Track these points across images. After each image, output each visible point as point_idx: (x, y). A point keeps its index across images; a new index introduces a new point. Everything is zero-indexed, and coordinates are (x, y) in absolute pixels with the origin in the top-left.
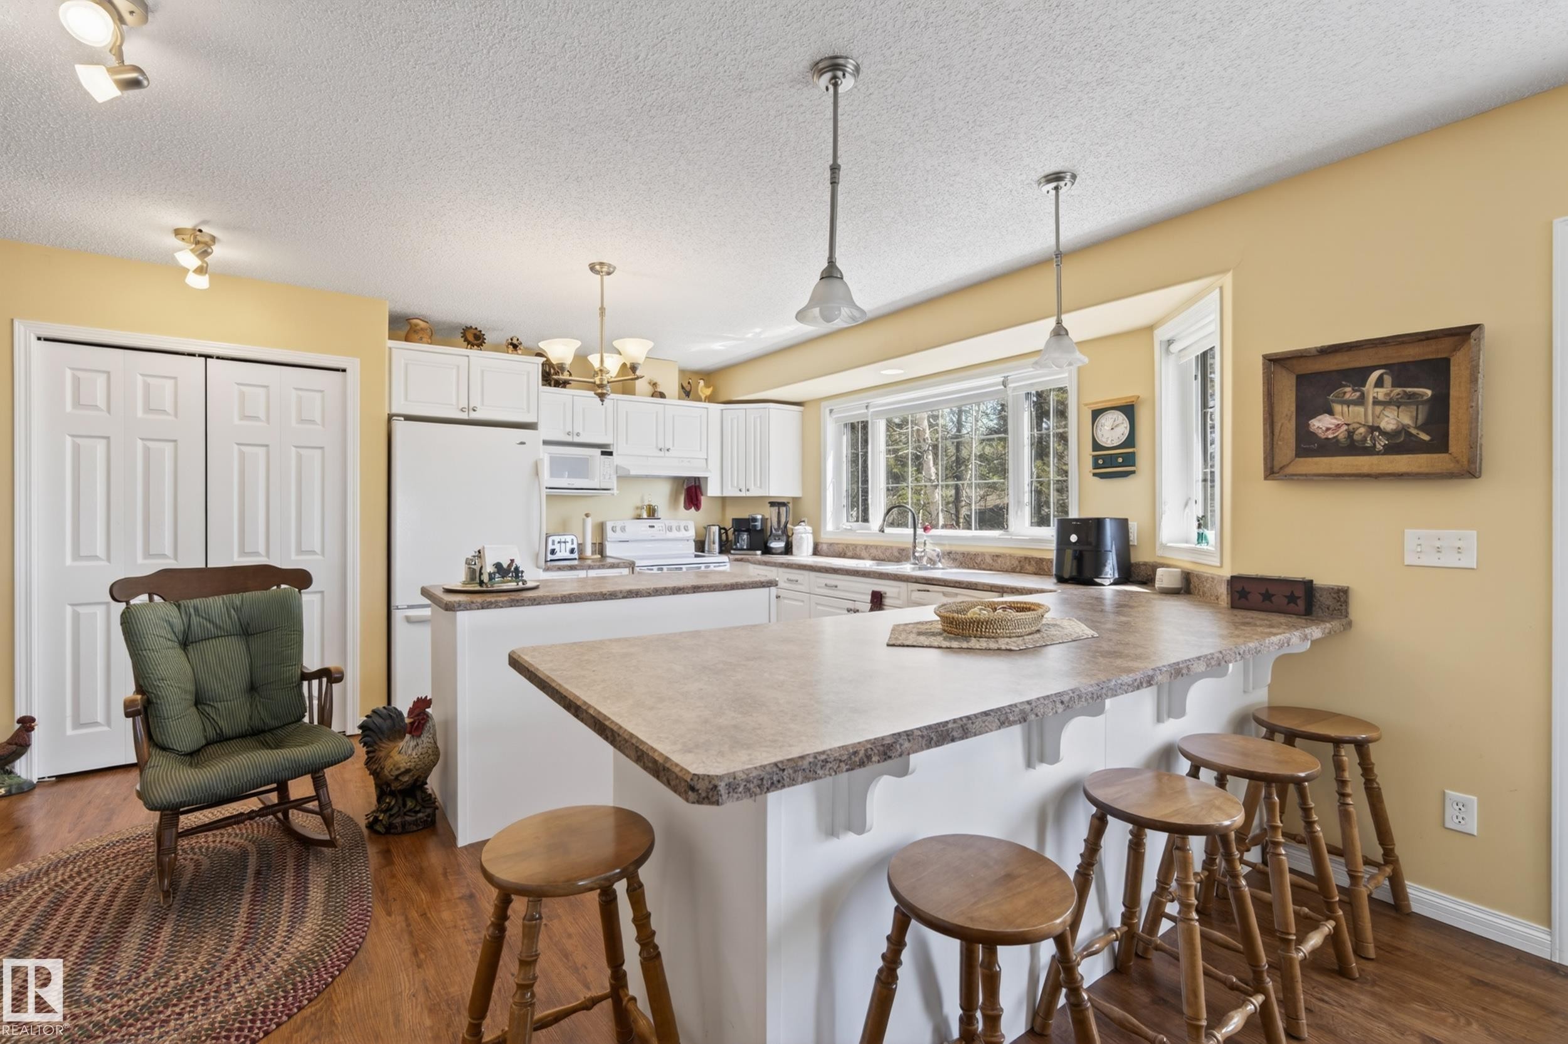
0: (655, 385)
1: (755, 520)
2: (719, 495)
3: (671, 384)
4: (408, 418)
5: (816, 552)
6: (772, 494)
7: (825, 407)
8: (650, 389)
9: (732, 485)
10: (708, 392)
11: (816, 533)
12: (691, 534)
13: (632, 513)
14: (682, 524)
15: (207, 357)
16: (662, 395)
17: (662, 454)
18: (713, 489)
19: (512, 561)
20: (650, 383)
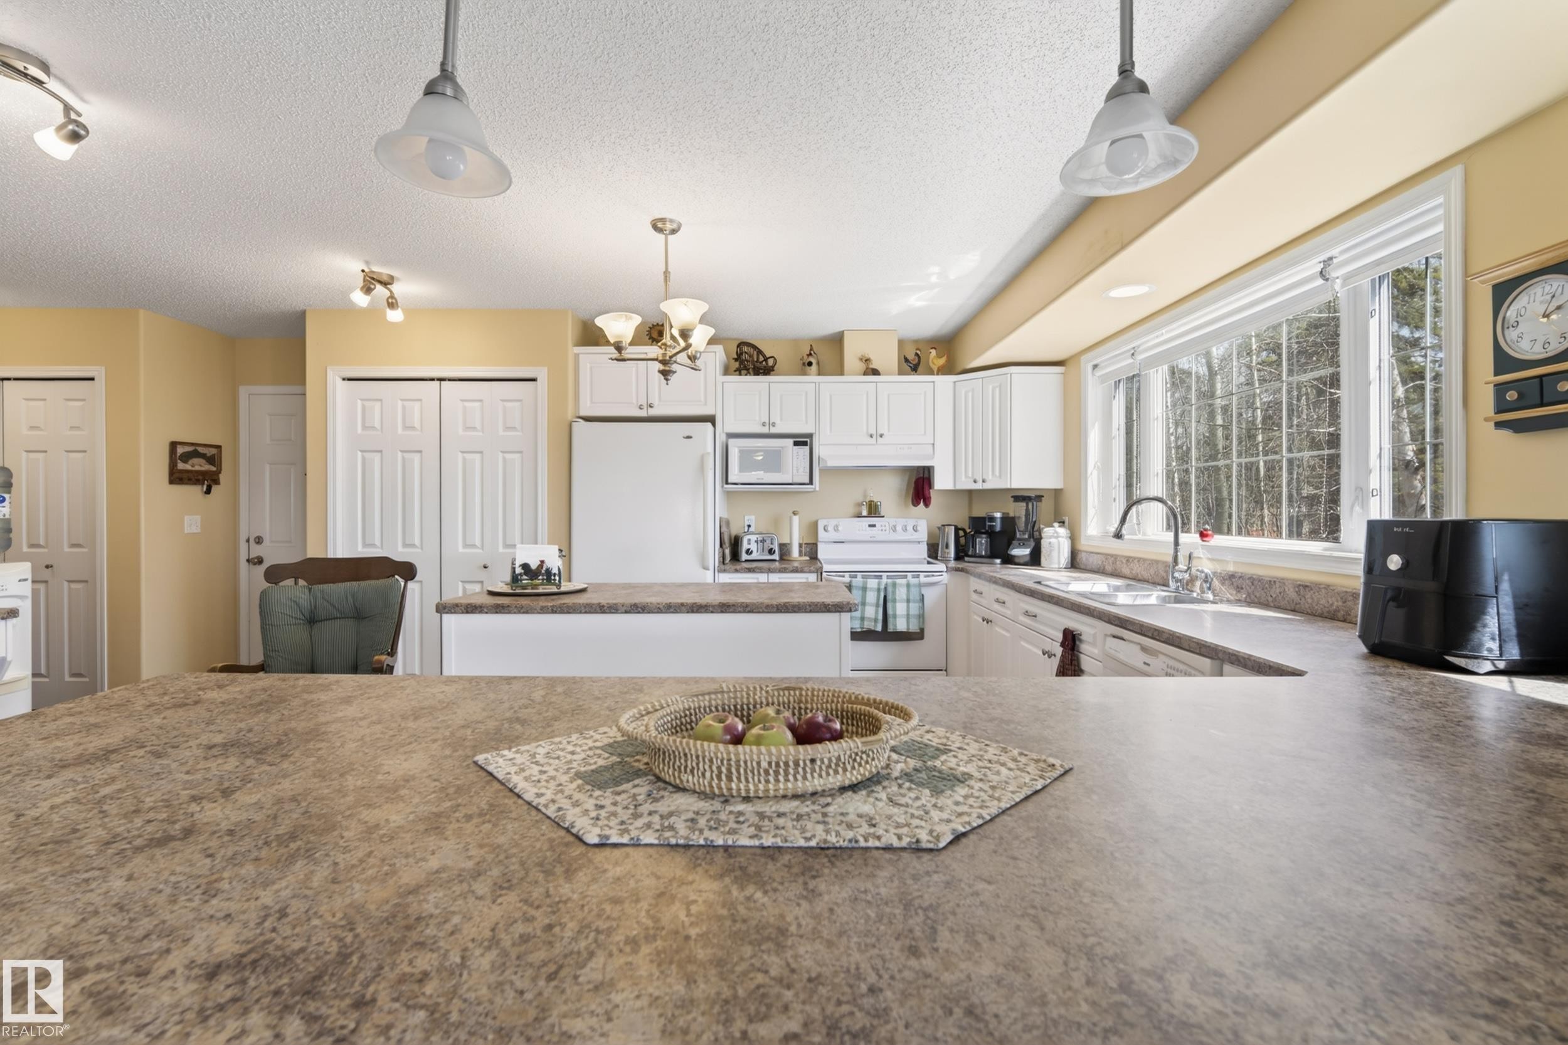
0: (867, 360)
1: (992, 519)
2: (950, 487)
3: (887, 356)
4: (588, 419)
5: (1074, 564)
6: (1015, 486)
7: (1086, 363)
8: (862, 366)
9: (966, 476)
10: (942, 361)
11: (1073, 539)
12: (923, 535)
13: (852, 510)
14: (910, 524)
15: (441, 380)
16: (875, 372)
17: (873, 440)
18: (942, 482)
19: (542, 562)
20: (861, 359)
